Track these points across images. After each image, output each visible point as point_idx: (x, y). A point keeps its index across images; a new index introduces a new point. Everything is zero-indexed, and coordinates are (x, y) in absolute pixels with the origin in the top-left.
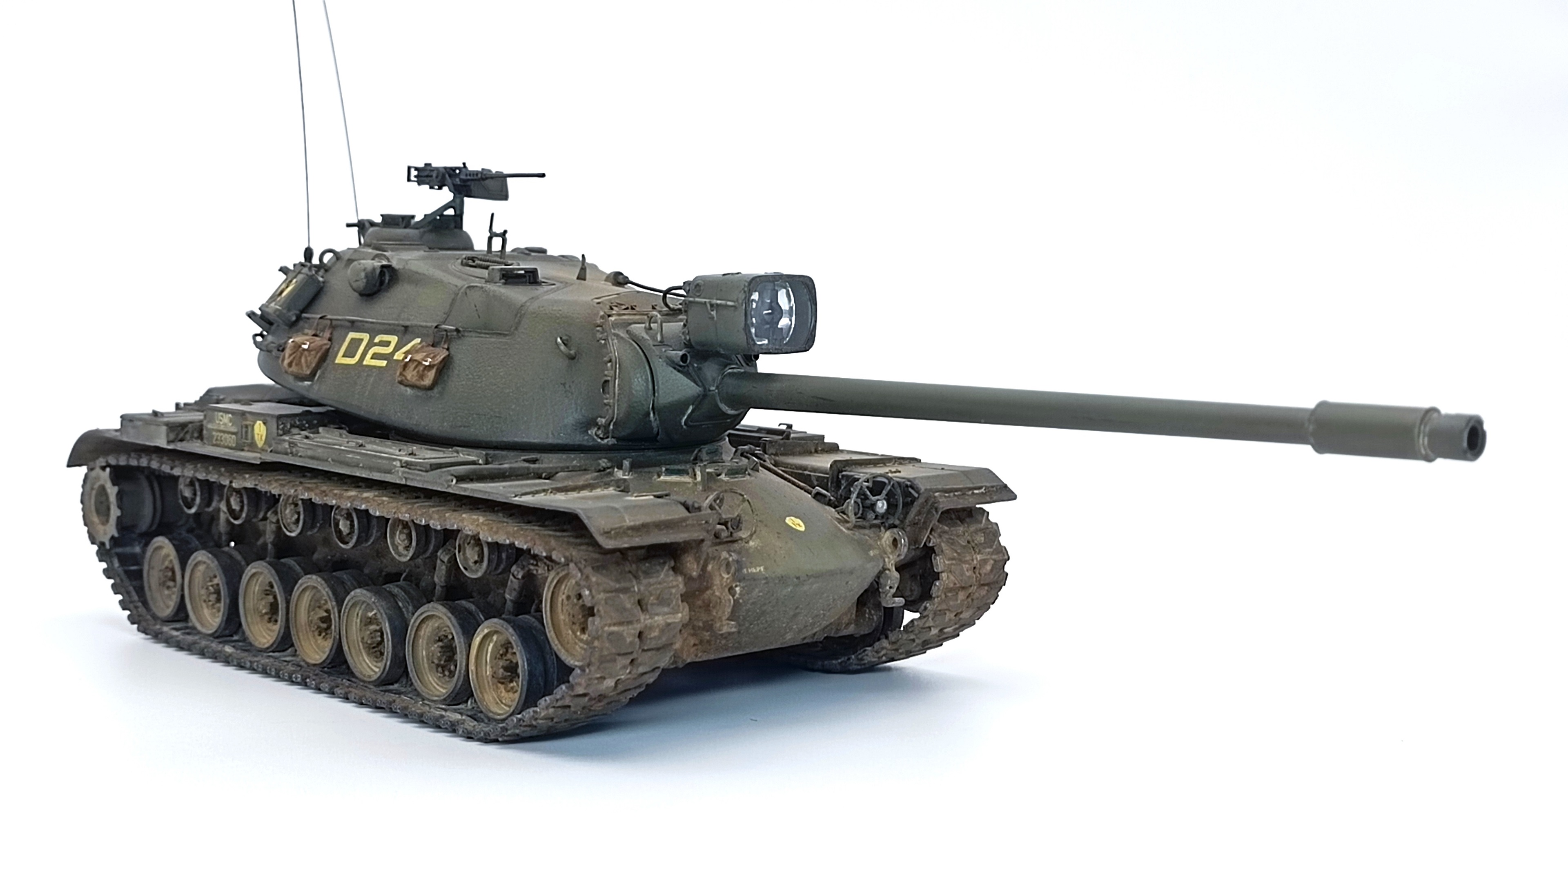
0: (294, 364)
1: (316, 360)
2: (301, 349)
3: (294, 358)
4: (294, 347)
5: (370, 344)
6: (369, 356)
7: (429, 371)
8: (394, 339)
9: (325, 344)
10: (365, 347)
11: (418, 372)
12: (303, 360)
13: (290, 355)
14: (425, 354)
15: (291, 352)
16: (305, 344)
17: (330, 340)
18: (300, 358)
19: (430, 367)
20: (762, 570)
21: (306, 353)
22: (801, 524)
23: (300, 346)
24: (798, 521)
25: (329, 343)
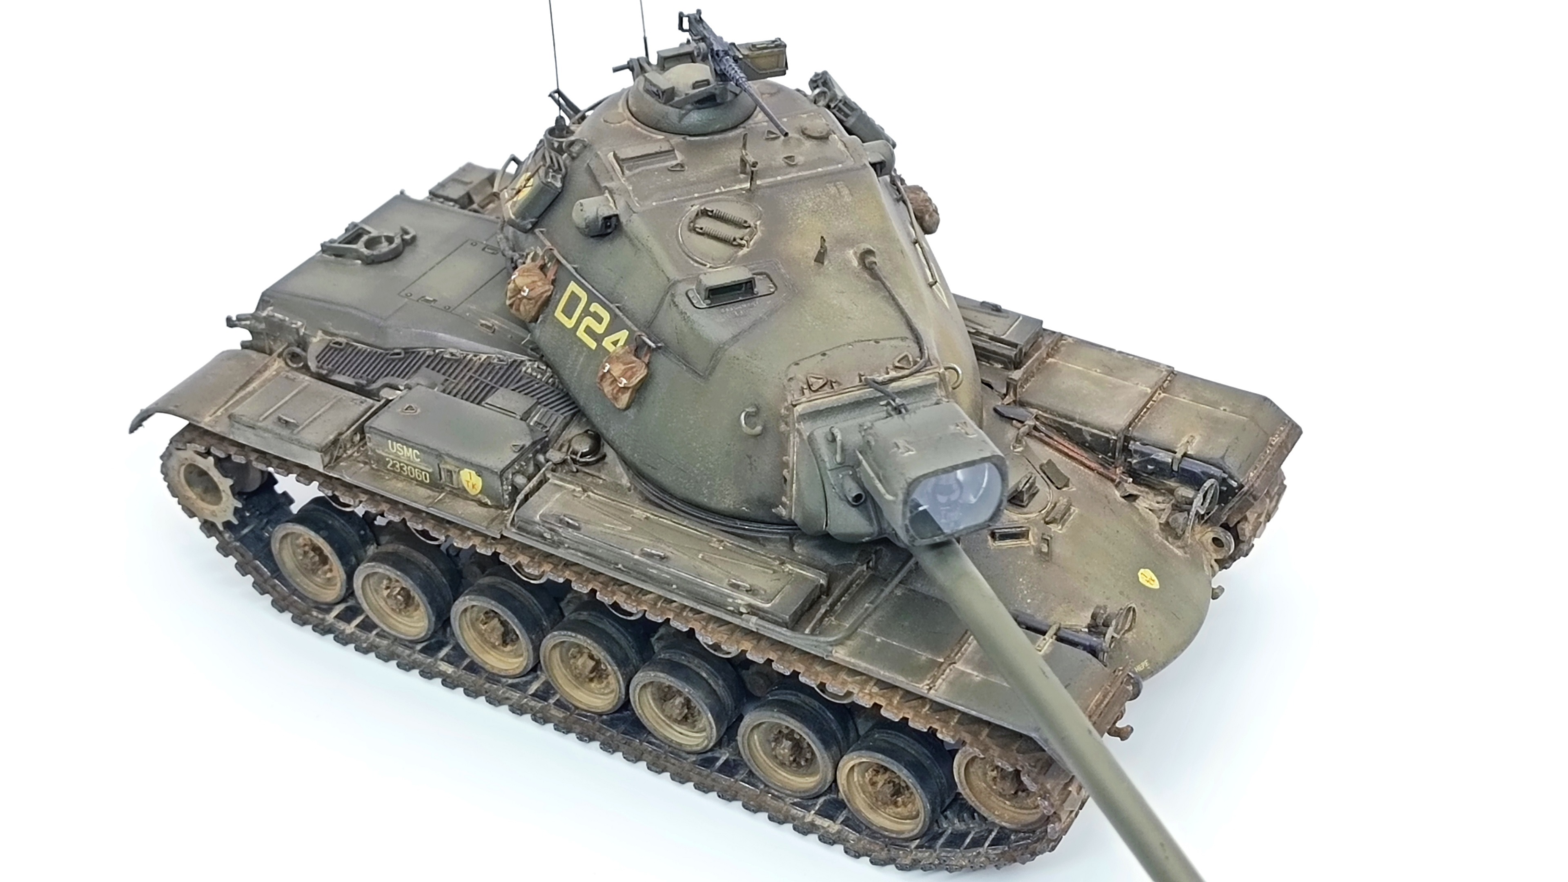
1: (536, 308)
2: (519, 296)
4: (514, 290)
5: (586, 312)
6: (582, 327)
7: (623, 393)
8: (606, 317)
9: (546, 291)
10: (582, 312)
11: (613, 390)
12: (522, 307)
14: (623, 367)
16: (524, 291)
17: (553, 282)
18: (519, 305)
19: (625, 388)
21: (525, 300)
23: (520, 292)
25: (552, 287)
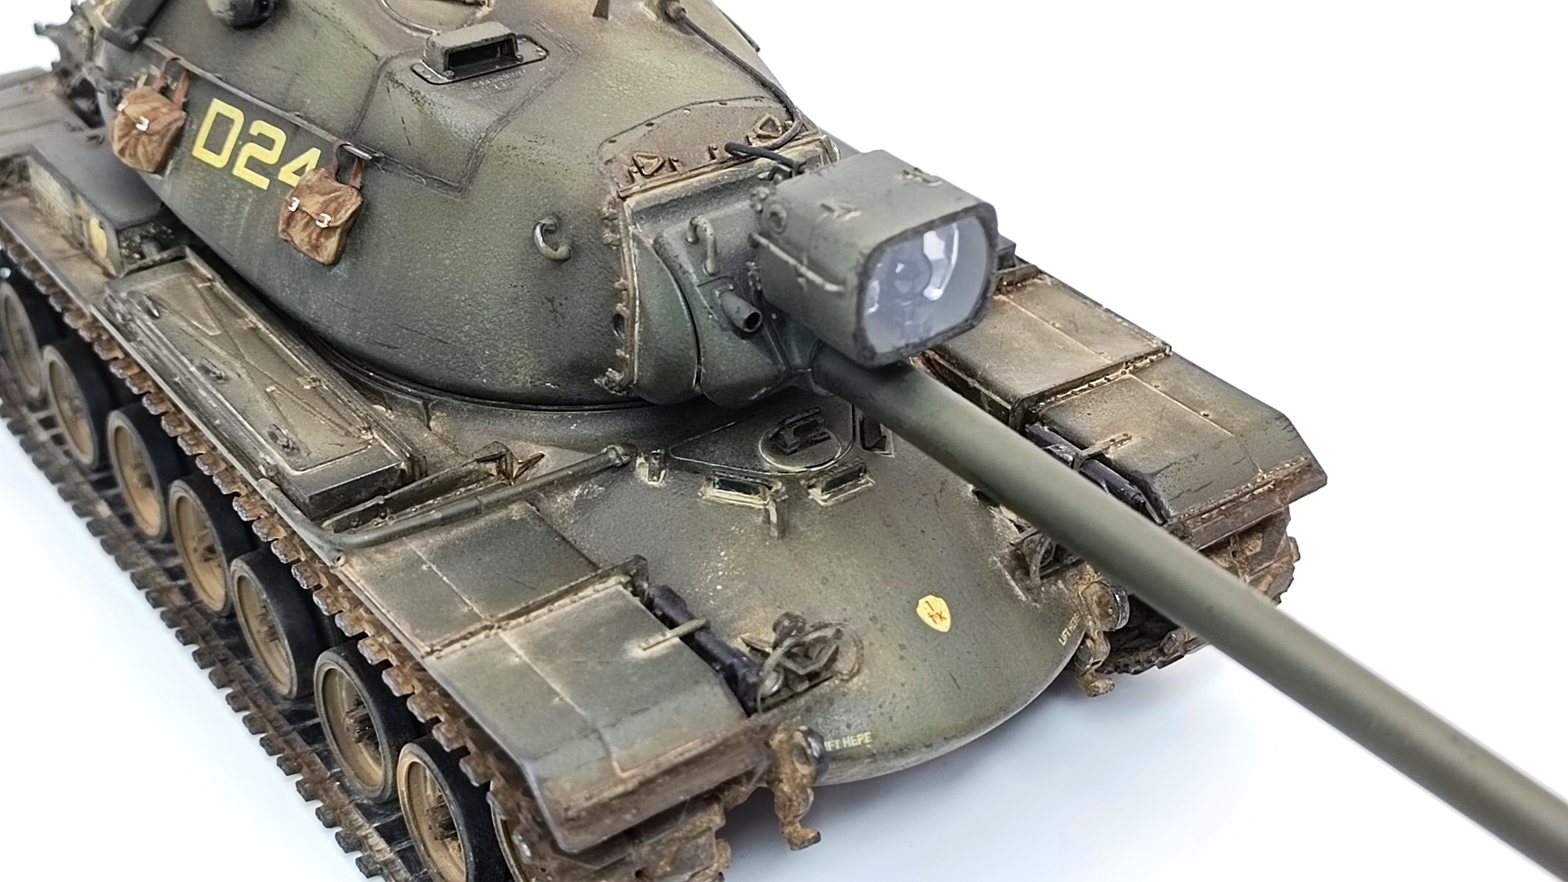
0: (127, 153)
1: (162, 149)
2: (134, 132)
3: (127, 143)
4: (126, 125)
5: (245, 137)
6: (242, 160)
7: (327, 238)
8: (279, 136)
9: (176, 121)
10: (238, 139)
11: (310, 236)
12: (140, 149)
13: (121, 138)
14: (322, 199)
15: (121, 133)
16: (141, 123)
17: (185, 107)
18: (136, 146)
19: (330, 229)
20: (867, 741)
21: (144, 138)
22: (947, 614)
23: (133, 126)
24: (940, 605)
25: (184, 113)
